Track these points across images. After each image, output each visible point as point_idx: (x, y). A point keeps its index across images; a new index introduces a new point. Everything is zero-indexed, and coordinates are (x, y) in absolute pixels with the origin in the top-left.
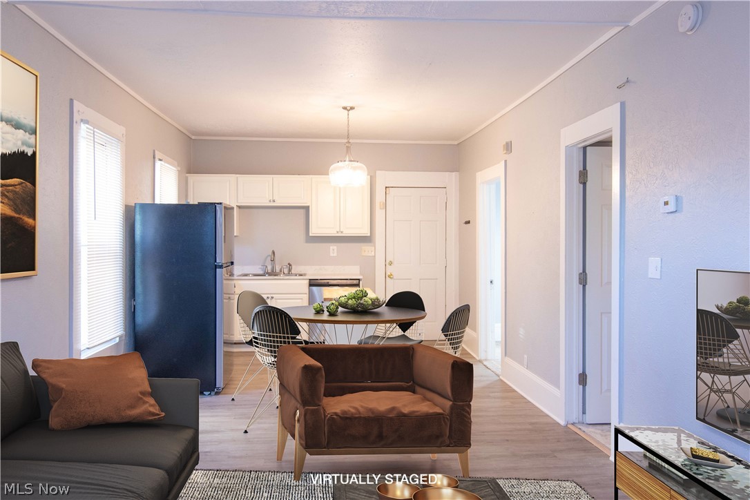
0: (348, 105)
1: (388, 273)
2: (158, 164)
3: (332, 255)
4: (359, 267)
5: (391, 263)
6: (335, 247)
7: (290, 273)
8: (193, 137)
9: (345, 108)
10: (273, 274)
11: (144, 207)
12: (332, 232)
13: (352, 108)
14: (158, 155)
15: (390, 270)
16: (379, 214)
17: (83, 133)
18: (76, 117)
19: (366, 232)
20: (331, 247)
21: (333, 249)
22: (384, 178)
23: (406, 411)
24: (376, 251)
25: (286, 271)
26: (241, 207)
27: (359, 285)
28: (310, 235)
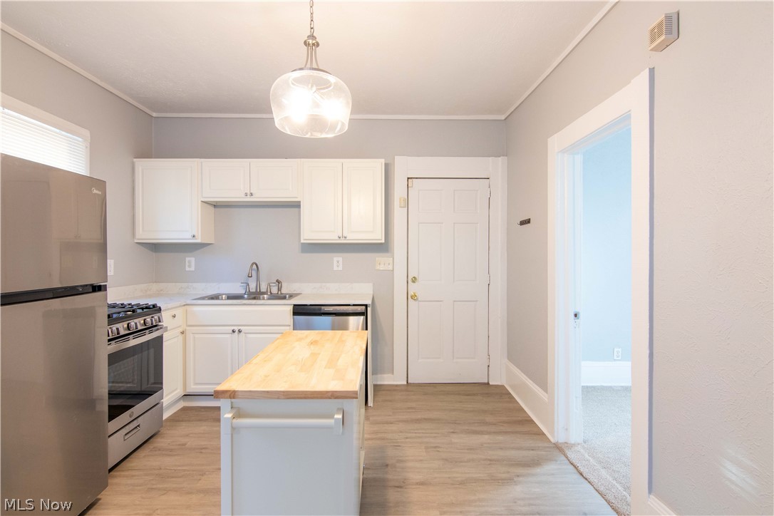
1: (411, 293)
3: (335, 268)
4: (371, 284)
5: (414, 280)
6: (340, 259)
8: (154, 115)
10: (256, 296)
12: (331, 237)
15: (413, 288)
19: (379, 237)
20: (335, 259)
21: (338, 261)
22: (405, 166)
24: (396, 262)
25: (275, 290)
26: (216, 205)
27: (364, 314)
28: (302, 241)
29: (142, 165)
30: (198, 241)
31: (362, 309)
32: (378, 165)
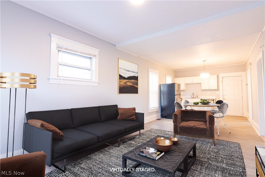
0: (204, 60)
1: (224, 98)
2: (167, 77)
3: (208, 94)
4: (215, 97)
5: (224, 96)
6: (209, 92)
7: (197, 98)
8: (176, 71)
9: (203, 61)
10: (194, 98)
11: (163, 85)
12: (207, 89)
13: (205, 61)
14: (167, 75)
16: (221, 84)
17: (150, 73)
18: (149, 71)
19: (216, 88)
20: (208, 92)
23: (197, 127)
24: (220, 92)
25: (197, 97)
26: (186, 84)
27: (213, 101)
28: (202, 89)
29: (176, 79)
30: (184, 90)
31: (213, 100)
32: (216, 76)
